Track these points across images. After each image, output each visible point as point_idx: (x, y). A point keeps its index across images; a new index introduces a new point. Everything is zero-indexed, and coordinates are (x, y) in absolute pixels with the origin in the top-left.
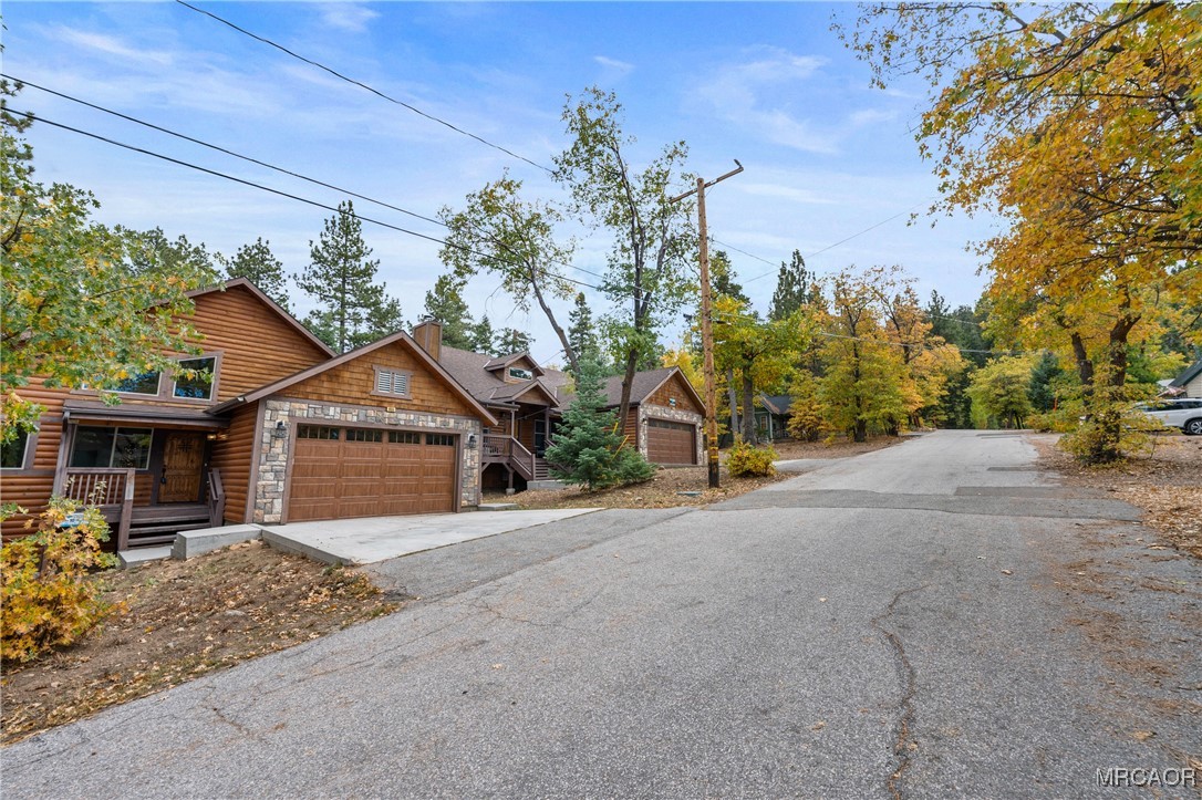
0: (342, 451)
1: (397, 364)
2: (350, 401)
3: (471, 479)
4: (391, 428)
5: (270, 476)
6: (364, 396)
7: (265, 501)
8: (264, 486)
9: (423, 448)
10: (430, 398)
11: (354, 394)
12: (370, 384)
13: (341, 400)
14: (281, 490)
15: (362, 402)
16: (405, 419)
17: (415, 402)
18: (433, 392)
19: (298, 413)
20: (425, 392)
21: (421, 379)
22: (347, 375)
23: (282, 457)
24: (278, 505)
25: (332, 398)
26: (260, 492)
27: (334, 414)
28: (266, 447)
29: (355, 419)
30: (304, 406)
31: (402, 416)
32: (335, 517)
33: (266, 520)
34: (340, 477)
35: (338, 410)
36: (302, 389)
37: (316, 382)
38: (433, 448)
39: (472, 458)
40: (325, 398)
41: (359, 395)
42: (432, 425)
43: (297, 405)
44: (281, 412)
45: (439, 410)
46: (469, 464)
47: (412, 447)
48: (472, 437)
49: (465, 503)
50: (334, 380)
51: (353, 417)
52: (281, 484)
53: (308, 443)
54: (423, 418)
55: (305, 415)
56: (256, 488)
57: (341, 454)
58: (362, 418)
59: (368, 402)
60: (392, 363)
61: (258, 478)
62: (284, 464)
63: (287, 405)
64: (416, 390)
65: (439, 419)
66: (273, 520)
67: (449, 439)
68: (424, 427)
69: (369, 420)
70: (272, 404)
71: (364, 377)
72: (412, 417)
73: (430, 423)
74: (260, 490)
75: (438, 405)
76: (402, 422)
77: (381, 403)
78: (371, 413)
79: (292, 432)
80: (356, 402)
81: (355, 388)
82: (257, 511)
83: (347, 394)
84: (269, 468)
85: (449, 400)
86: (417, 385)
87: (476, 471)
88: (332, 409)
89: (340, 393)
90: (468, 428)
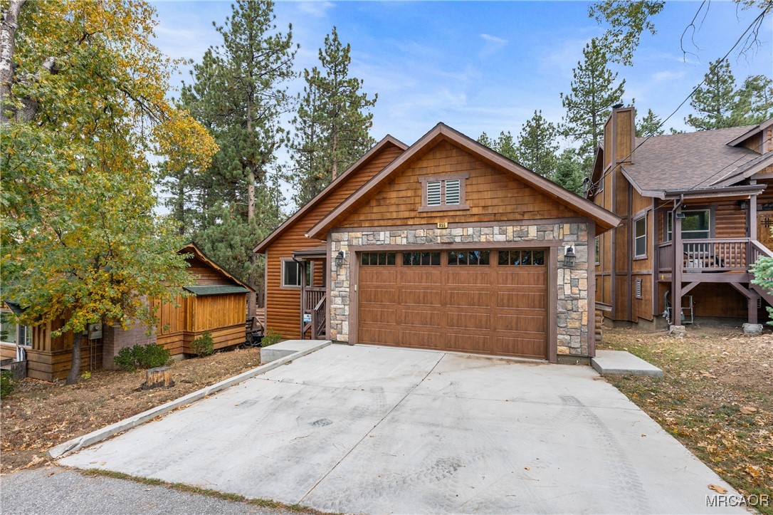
0: (399, 276)
1: (448, 168)
2: (399, 222)
3: (574, 315)
4: (445, 247)
5: (339, 300)
6: (413, 214)
7: (336, 322)
8: (335, 309)
9: (494, 270)
10: (495, 202)
11: (402, 215)
12: (417, 199)
13: (390, 223)
14: (347, 313)
15: (410, 222)
16: (461, 235)
17: (475, 211)
18: (500, 194)
19: (355, 242)
20: (488, 195)
21: (481, 180)
22: (393, 195)
23: (346, 284)
24: (345, 327)
25: (382, 223)
26: (333, 315)
27: (384, 239)
28: (333, 274)
29: (404, 242)
30: (359, 234)
31: (458, 231)
32: (397, 344)
33: (338, 339)
34: (399, 303)
35: (388, 233)
36: (356, 218)
37: (367, 209)
38: (508, 269)
39: (574, 283)
40: (376, 223)
41: (407, 214)
42: (501, 238)
43: (353, 234)
44: (342, 243)
45: (511, 217)
46: (568, 292)
47: (479, 269)
48: (570, 250)
49: (562, 349)
50: (382, 202)
51: (402, 240)
52: (347, 308)
53: (371, 270)
54: (485, 230)
55: (360, 243)
56: (330, 311)
57: (398, 280)
58: (411, 240)
59: (417, 221)
60: (441, 169)
61: (331, 302)
62: (348, 290)
63: (345, 236)
64: (475, 196)
65: (510, 229)
66: (343, 340)
67: (538, 256)
68: (488, 242)
69: (419, 241)
70: (335, 235)
71: (410, 193)
72: (470, 231)
73: (498, 236)
74: (333, 312)
75: (509, 209)
76: (458, 240)
77: (430, 219)
78: (421, 233)
79: (351, 260)
80: (404, 223)
81: (403, 208)
82: (332, 331)
83: (395, 215)
84: (337, 293)
85: (527, 199)
86: (475, 188)
87: (583, 304)
88: (382, 233)
89: (389, 216)
90: (564, 237)
